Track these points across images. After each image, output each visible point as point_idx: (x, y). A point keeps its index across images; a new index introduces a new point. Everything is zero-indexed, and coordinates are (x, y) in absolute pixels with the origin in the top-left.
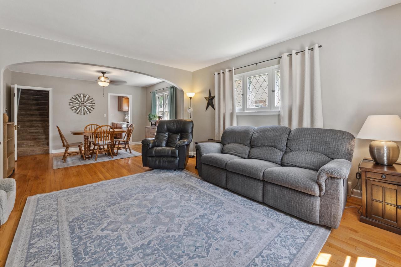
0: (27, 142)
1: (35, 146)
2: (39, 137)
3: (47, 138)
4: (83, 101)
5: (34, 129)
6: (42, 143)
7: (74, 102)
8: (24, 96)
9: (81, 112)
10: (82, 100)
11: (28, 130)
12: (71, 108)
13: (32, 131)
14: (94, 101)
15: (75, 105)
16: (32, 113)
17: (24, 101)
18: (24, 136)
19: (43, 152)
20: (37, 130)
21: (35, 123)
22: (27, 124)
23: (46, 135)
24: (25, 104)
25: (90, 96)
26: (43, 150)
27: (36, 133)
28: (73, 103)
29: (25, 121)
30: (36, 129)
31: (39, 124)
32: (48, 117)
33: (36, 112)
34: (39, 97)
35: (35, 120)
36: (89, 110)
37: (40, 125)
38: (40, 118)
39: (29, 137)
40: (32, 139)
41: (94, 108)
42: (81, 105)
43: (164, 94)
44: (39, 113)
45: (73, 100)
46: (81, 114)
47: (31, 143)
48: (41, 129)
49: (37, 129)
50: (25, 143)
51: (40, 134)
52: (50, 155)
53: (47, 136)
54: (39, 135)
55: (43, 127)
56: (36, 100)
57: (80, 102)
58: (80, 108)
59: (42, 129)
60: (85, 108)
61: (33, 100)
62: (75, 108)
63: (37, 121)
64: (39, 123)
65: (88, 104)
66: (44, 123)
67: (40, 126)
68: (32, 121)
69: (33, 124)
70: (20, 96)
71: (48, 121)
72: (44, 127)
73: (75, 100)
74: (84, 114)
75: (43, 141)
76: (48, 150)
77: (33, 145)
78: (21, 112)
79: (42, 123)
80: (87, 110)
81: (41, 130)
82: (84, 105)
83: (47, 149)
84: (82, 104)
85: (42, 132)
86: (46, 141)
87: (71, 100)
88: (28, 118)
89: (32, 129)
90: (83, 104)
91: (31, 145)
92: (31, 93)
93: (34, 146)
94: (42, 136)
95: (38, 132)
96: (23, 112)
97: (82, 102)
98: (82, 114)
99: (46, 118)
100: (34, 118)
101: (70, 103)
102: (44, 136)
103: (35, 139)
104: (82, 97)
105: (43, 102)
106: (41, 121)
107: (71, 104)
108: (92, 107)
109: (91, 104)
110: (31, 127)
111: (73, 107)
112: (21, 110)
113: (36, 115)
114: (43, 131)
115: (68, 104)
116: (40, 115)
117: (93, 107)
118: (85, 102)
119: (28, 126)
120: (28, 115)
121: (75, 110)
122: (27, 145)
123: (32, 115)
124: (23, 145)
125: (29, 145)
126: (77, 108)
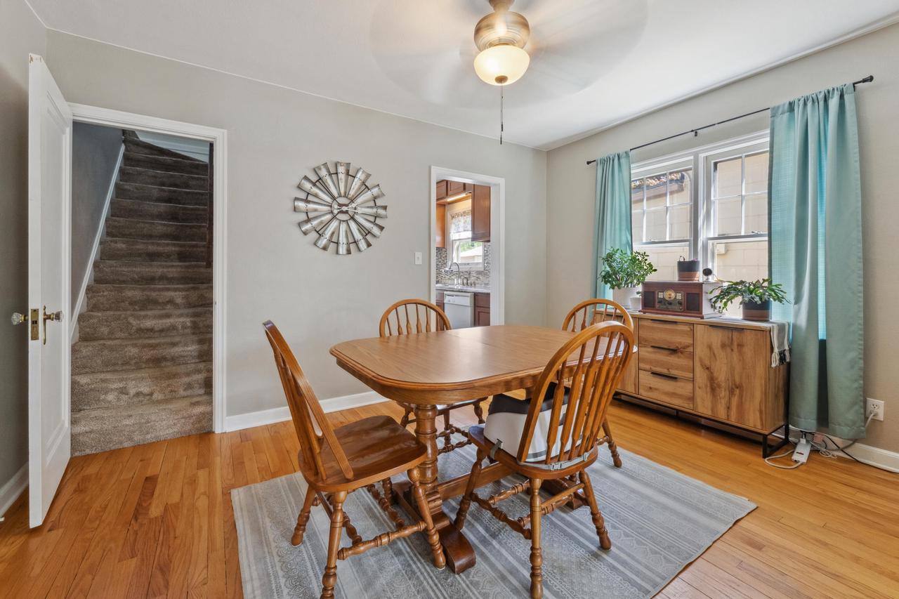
0: (121, 380)
1: (155, 396)
2: (177, 350)
3: (206, 356)
4: (345, 196)
5: (155, 317)
6: (186, 380)
7: (310, 198)
8: (127, 186)
9: (337, 243)
10: (342, 191)
11: (131, 320)
12: (300, 225)
13: (148, 323)
14: (383, 195)
15: (316, 210)
16: (151, 248)
17: (127, 202)
18: (111, 349)
19: (188, 428)
20: (167, 322)
21: (163, 290)
22: (129, 294)
23: (201, 342)
24: (130, 213)
25: (368, 176)
26: (190, 417)
27: (162, 331)
28: (307, 201)
29: (124, 282)
30: (161, 317)
31: (177, 293)
32: (210, 264)
33: (168, 247)
34: (180, 192)
35: (163, 278)
36: (366, 233)
37: (178, 297)
38: (179, 269)
39: (133, 351)
40: (148, 361)
41: (382, 228)
42: (336, 212)
43: (702, 156)
44: (177, 249)
45: (308, 186)
46: (337, 252)
47: (140, 384)
48: (181, 315)
49: (168, 316)
50: (115, 386)
51: (177, 339)
52: (217, 439)
53: (205, 347)
54: (174, 344)
55: (190, 305)
56: (169, 200)
57: (334, 198)
58: (334, 224)
59: (187, 316)
60: (353, 225)
61: (159, 200)
62: (315, 223)
63: (171, 280)
64: (176, 290)
65: (362, 207)
66: (194, 288)
67: (179, 301)
68: (151, 280)
69: (154, 294)
70: (116, 185)
71: (208, 280)
72: (194, 307)
73: (315, 190)
74: (349, 252)
75: (188, 374)
76: (209, 416)
77: (146, 390)
78: (113, 245)
79: (188, 290)
80: (358, 236)
81: (181, 320)
82: (346, 212)
83: (203, 414)
84: (340, 205)
85: (184, 327)
86: (199, 371)
87: (299, 187)
88: (138, 269)
89: (145, 317)
90: (344, 209)
91: (138, 394)
92: (155, 177)
93: (151, 394)
94: (186, 345)
95: (173, 328)
96: (121, 246)
97: (342, 200)
98: (342, 250)
99: (203, 270)
100: (157, 269)
101: (296, 199)
102: (192, 349)
103: (157, 361)
104: (342, 176)
105: (192, 209)
106: (184, 280)
107: (301, 205)
108: (374, 223)
109: (371, 207)
110: (147, 303)
111: (308, 220)
112: (113, 236)
113: (168, 256)
114: (189, 324)
115: (290, 205)
116: (182, 257)
117: (378, 221)
118: (352, 201)
119: (133, 303)
120: (140, 255)
121: (314, 235)
122: (123, 391)
123: (153, 256)
124: (106, 393)
125: (132, 392)
126: (321, 222)
